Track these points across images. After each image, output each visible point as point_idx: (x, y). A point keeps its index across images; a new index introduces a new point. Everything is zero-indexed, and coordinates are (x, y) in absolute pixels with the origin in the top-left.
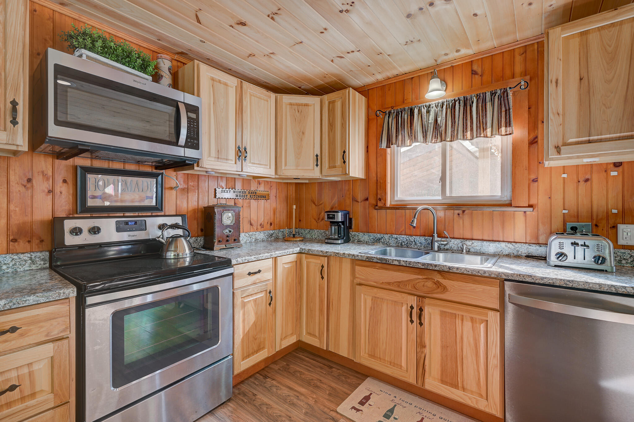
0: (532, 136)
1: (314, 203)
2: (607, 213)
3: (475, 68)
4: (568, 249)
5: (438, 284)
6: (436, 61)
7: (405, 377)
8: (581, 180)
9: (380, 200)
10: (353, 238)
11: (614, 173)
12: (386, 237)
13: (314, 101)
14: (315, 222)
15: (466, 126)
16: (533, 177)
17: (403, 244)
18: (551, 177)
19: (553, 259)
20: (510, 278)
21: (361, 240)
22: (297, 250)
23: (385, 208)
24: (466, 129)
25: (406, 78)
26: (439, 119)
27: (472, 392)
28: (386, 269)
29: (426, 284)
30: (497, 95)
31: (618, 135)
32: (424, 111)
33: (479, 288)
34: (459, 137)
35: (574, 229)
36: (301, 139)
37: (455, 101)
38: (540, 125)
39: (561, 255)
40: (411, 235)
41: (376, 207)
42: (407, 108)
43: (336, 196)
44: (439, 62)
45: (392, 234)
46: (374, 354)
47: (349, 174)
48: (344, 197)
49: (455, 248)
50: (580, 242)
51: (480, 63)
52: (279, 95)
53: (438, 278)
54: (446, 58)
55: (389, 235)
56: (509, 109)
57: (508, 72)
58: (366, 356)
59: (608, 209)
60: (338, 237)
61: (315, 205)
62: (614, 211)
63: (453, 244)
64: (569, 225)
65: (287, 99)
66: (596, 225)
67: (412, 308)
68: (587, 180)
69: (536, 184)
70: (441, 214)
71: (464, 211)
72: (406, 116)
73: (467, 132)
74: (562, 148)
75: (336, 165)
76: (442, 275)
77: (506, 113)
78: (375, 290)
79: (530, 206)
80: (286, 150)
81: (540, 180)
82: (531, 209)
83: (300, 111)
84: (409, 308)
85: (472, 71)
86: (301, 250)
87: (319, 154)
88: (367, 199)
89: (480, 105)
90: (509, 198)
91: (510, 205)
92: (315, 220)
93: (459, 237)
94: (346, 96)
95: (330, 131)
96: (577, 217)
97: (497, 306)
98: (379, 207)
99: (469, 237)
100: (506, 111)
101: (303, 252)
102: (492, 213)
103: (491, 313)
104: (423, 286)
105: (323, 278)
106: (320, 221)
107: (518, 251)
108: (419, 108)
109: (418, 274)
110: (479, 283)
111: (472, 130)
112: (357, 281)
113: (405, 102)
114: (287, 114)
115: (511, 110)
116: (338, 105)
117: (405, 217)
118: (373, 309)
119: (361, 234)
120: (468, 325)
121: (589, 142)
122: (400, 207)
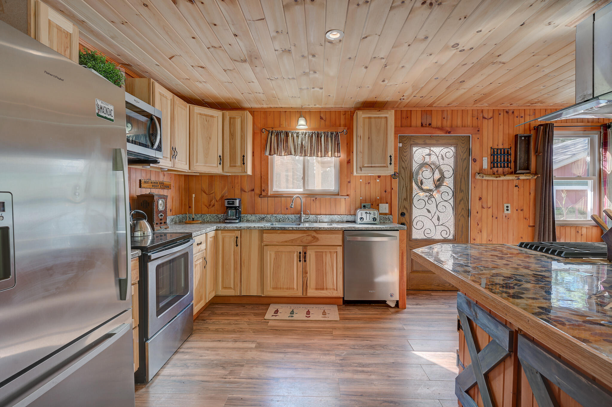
0: (348, 159)
1: (205, 192)
2: (376, 199)
3: (322, 116)
4: (364, 216)
5: (314, 237)
6: (302, 106)
7: (296, 294)
8: (367, 183)
9: (264, 191)
10: (243, 218)
11: (378, 181)
12: (269, 216)
13: (217, 114)
14: (206, 208)
15: (318, 149)
16: (348, 180)
17: (280, 220)
18: (356, 181)
19: (359, 221)
20: (346, 229)
21: (249, 219)
22: (215, 228)
23: (267, 196)
24: (318, 150)
25: (282, 110)
26: (304, 142)
27: (330, 289)
28: (284, 233)
29: (308, 238)
30: (334, 134)
31: (380, 165)
32: (295, 135)
33: (333, 236)
34: (315, 155)
35: (364, 206)
36: (209, 143)
37: (313, 133)
38: (351, 154)
39: (361, 218)
40: (286, 214)
41: (260, 195)
42: (284, 131)
43: (227, 187)
44: (303, 107)
45: (273, 214)
46: (277, 286)
47: (247, 172)
48: (233, 188)
49: (312, 220)
50: (368, 212)
51: (324, 113)
52: (192, 106)
53: (314, 234)
54: (308, 106)
55: (271, 215)
56: (339, 144)
57: (338, 123)
58: (271, 289)
59: (376, 197)
60: (236, 218)
61: (206, 194)
62: (378, 198)
63: (312, 217)
64: (363, 205)
65: (198, 109)
66: (372, 205)
67: (300, 253)
68: (369, 183)
69: (350, 184)
70: (303, 200)
71: (316, 198)
72: (283, 136)
73: (318, 152)
74: (362, 168)
75: (237, 165)
76: (316, 232)
77: (338, 145)
78: (277, 247)
79: (348, 195)
80: (197, 150)
81: (351, 182)
82: (348, 197)
83: (207, 120)
84: (298, 254)
85: (320, 117)
86: (217, 228)
87: (221, 156)
88: (253, 190)
89: (325, 138)
90: (338, 191)
91: (338, 195)
92: (206, 206)
93: (313, 214)
94: (245, 117)
95: (231, 140)
96: (366, 201)
97: (341, 244)
98: (263, 196)
99: (319, 213)
100: (338, 144)
101: (219, 229)
102: (330, 199)
103: (338, 247)
104: (306, 240)
105: (237, 245)
106: (211, 207)
107: (342, 219)
108: (292, 133)
109: (304, 233)
110: (334, 234)
111: (321, 151)
112: (265, 243)
113: (281, 126)
114: (198, 122)
115: (340, 144)
116: (238, 122)
117: (281, 202)
118: (276, 259)
119: (249, 215)
120: (329, 255)
121: (371, 167)
122: (278, 196)
